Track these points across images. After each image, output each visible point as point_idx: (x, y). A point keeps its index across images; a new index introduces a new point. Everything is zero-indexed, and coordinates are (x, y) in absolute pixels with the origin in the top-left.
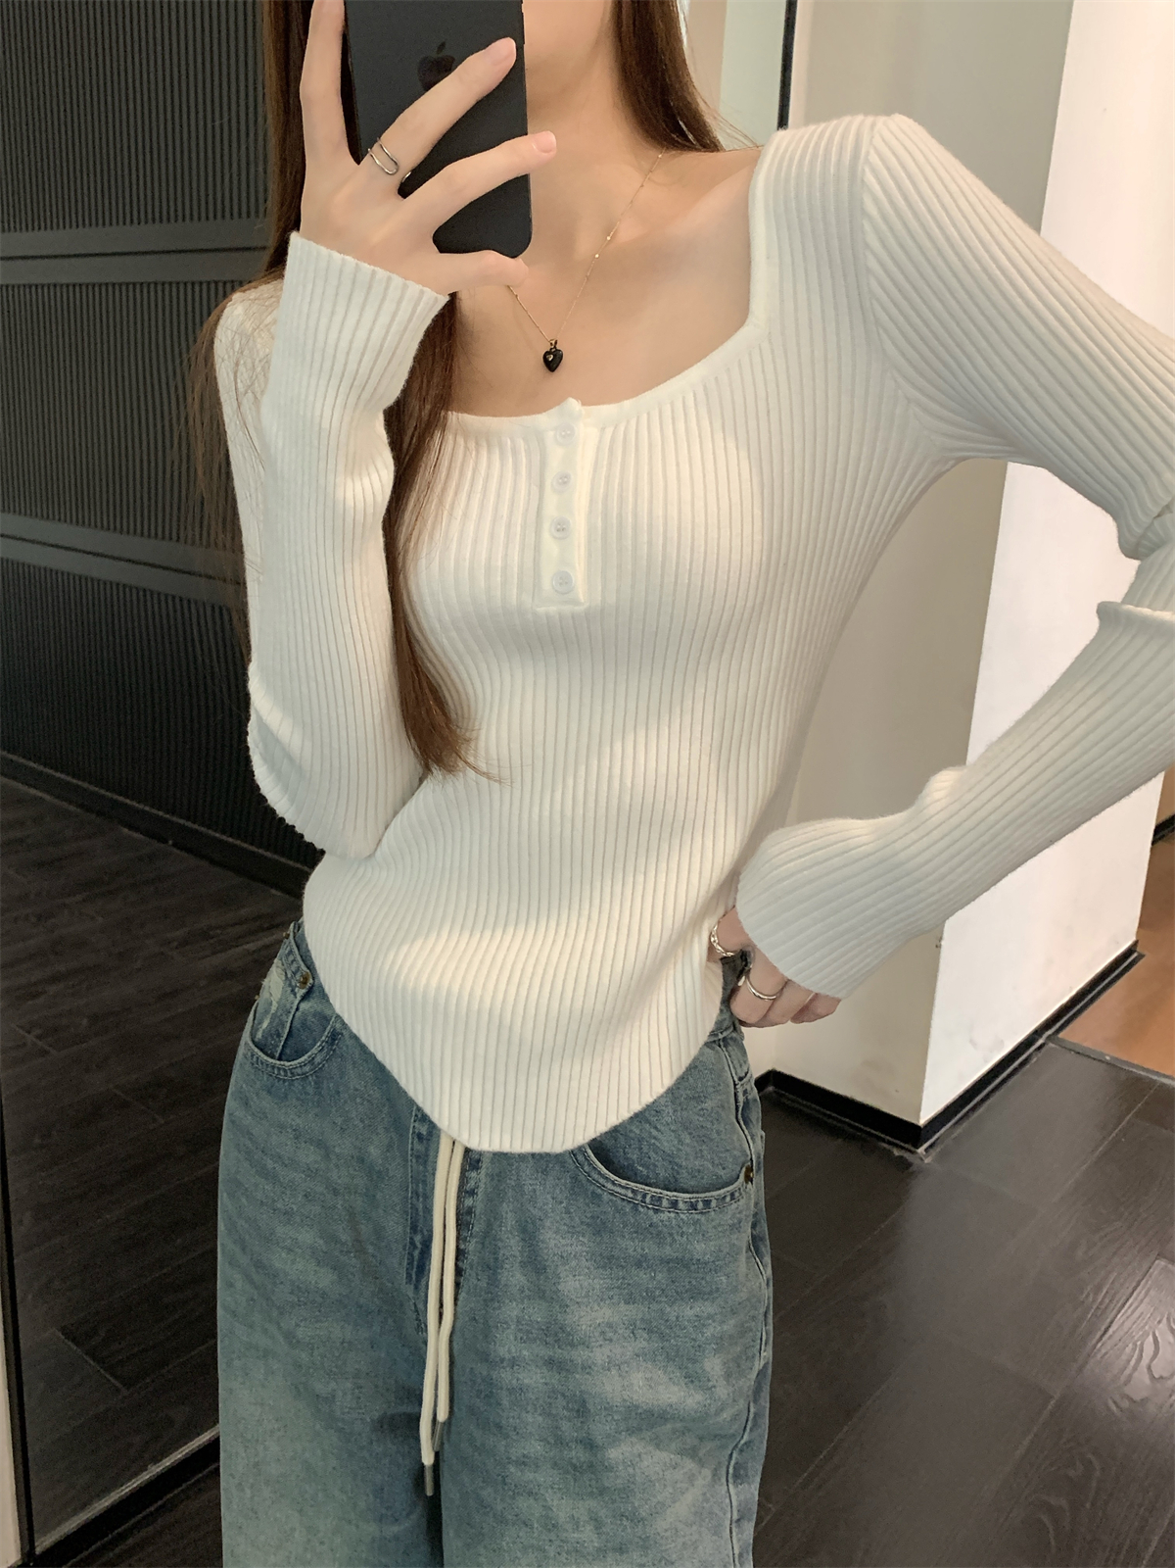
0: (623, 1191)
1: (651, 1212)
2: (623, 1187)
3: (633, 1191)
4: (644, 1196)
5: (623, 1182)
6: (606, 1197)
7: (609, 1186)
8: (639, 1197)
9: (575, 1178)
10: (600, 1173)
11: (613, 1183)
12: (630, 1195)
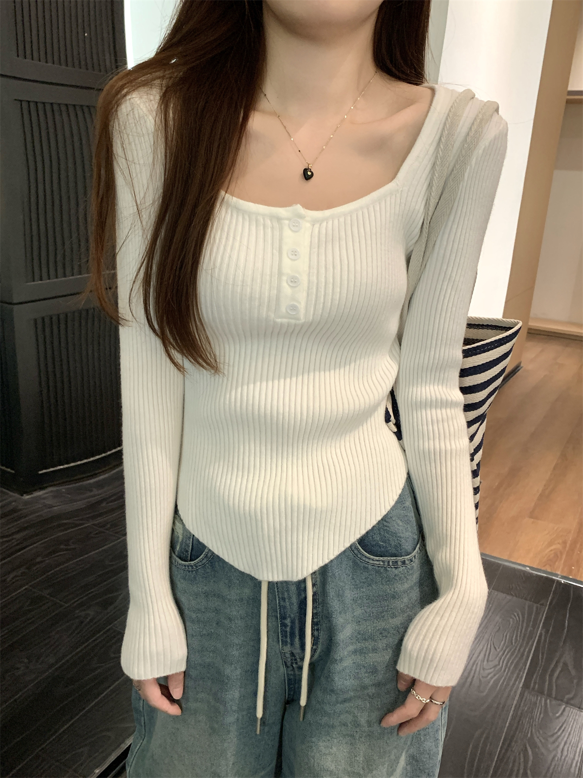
0: (378, 563)
1: (394, 569)
2: (378, 561)
3: (383, 561)
4: (389, 562)
5: (377, 558)
6: (370, 567)
7: (371, 562)
8: (386, 564)
9: (355, 563)
10: (366, 557)
11: (373, 560)
12: (382, 563)
